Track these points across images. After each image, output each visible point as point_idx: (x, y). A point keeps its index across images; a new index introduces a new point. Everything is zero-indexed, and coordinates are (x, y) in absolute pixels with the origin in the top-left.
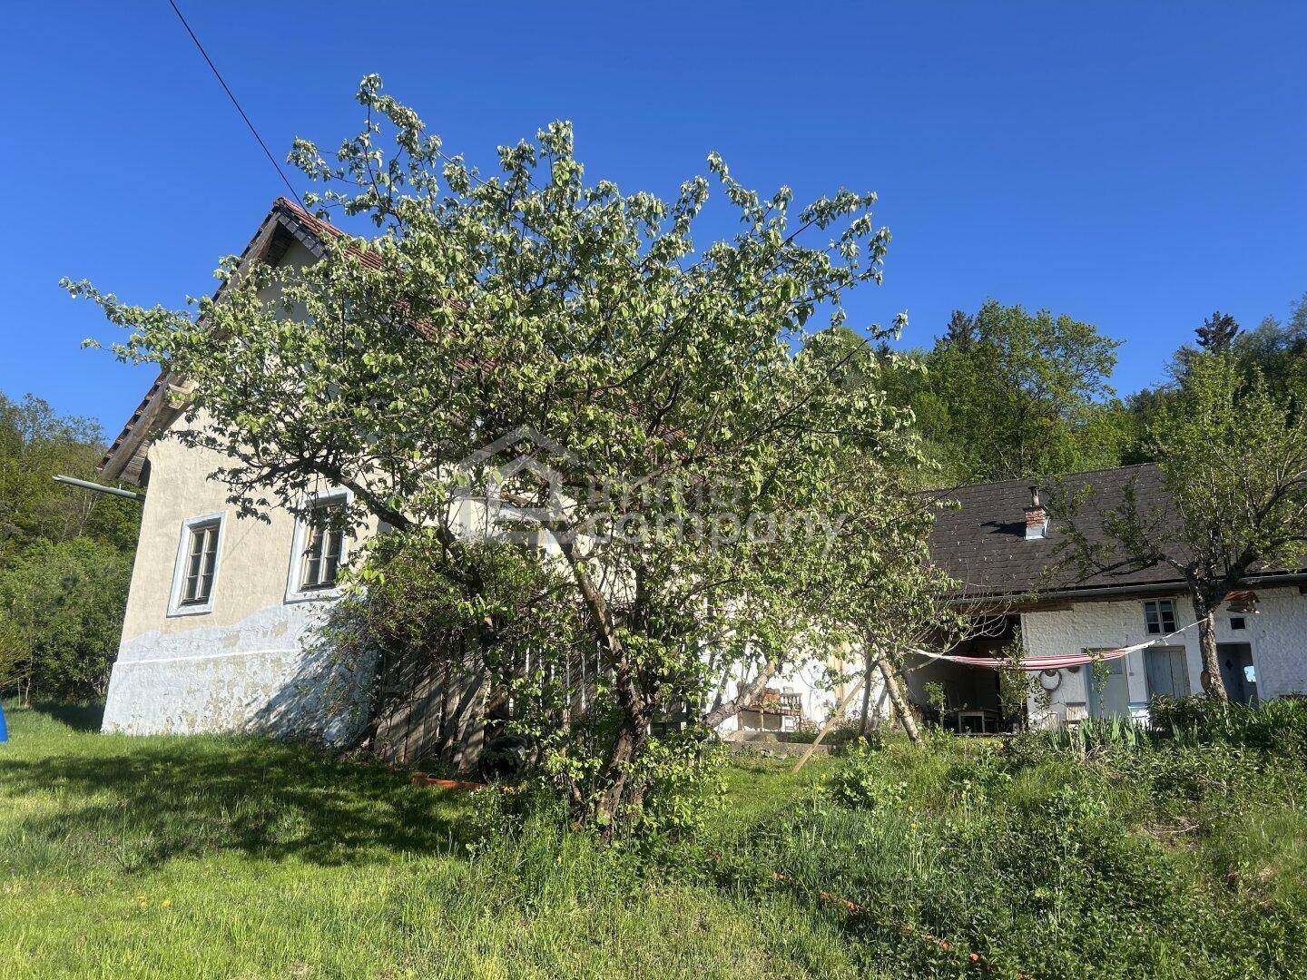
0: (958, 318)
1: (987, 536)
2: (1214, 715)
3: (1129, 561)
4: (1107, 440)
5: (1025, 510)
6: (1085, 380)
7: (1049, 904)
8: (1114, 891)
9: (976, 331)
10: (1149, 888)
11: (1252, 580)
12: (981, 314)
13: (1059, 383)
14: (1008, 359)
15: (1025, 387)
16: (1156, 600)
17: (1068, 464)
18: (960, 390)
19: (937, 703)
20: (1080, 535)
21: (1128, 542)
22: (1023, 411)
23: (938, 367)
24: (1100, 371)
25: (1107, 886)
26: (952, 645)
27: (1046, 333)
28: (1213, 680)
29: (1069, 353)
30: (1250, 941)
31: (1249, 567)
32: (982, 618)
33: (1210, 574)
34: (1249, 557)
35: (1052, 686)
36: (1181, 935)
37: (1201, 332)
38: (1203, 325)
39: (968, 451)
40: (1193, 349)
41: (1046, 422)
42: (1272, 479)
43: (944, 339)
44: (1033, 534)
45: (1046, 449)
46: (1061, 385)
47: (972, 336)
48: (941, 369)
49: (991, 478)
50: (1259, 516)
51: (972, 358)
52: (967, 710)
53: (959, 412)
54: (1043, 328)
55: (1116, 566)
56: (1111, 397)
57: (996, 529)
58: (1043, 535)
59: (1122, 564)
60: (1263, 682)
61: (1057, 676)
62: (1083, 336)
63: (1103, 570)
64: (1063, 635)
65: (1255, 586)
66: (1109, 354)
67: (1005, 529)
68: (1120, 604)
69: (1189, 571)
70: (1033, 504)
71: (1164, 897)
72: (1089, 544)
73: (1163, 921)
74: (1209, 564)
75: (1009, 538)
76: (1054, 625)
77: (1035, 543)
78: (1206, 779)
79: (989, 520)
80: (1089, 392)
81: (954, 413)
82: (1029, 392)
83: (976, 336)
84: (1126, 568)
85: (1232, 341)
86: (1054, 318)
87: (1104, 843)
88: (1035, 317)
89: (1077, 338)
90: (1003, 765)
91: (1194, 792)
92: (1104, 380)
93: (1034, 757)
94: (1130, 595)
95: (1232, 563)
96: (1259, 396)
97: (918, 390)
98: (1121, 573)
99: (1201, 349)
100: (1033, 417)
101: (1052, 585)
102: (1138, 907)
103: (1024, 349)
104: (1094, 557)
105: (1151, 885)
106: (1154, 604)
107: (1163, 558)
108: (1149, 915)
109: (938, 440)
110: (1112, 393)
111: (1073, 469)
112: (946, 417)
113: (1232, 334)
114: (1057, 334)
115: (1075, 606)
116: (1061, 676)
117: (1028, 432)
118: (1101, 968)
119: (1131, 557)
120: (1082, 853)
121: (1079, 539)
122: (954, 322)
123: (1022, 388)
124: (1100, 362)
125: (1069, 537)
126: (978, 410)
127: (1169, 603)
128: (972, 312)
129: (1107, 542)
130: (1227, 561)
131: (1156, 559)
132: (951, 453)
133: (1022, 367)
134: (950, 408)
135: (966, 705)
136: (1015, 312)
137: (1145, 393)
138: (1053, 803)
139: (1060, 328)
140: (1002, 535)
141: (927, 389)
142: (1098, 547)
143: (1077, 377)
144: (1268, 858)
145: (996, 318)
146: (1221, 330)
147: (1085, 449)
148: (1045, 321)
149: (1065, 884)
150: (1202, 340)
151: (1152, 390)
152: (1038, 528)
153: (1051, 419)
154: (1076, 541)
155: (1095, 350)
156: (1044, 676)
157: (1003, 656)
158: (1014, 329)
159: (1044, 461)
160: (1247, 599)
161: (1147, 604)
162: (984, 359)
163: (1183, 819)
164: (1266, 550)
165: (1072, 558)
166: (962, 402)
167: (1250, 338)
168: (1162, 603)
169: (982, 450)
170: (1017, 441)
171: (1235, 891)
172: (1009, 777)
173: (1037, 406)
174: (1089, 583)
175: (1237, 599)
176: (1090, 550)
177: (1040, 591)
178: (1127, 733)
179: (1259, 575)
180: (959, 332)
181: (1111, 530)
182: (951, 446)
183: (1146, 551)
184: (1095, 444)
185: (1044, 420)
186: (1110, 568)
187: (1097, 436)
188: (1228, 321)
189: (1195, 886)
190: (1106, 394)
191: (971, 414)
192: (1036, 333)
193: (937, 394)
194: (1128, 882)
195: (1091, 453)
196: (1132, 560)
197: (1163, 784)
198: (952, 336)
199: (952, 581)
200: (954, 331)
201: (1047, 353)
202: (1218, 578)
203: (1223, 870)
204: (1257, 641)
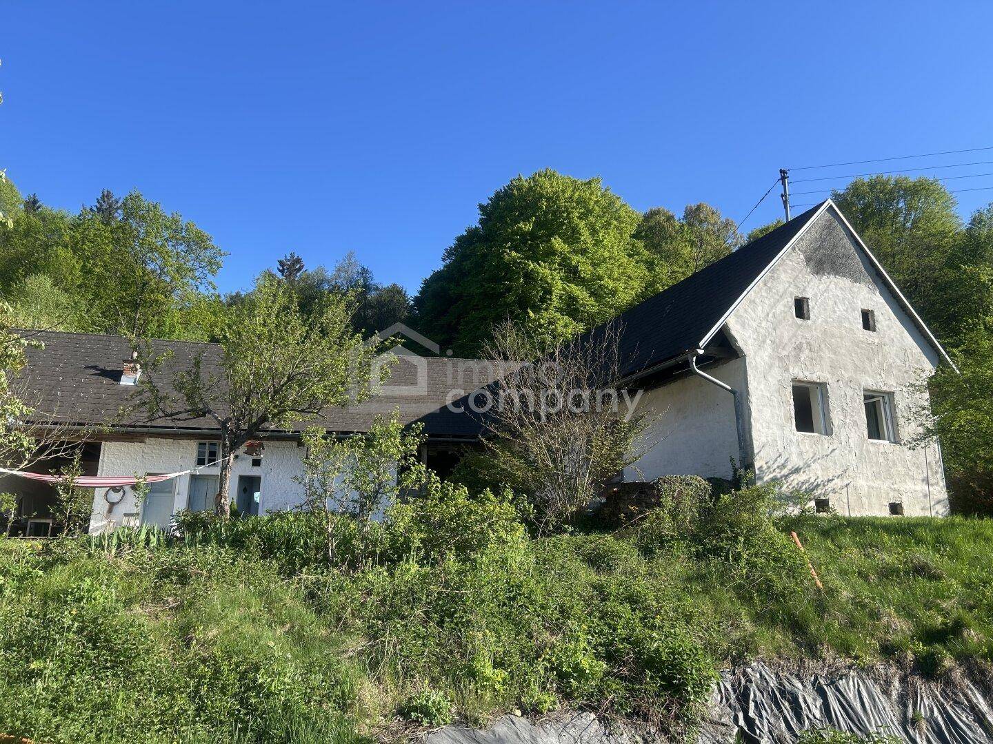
0: (106, 196)
1: (87, 377)
2: (216, 524)
3: (187, 411)
4: (203, 321)
5: (125, 361)
6: (197, 274)
7: (39, 674)
8: (97, 658)
9: (120, 211)
10: (125, 652)
11: (263, 434)
12: (127, 200)
13: (177, 271)
14: (141, 241)
15: (150, 267)
16: (207, 441)
17: (171, 332)
18: (95, 255)
19: (8, 510)
20: (154, 387)
21: (189, 397)
22: (144, 285)
23: (80, 230)
24: (209, 270)
25: (91, 654)
26: (29, 462)
27: (175, 231)
28: (223, 500)
29: (189, 250)
30: (186, 682)
31: (263, 424)
32: (63, 442)
33: (238, 427)
34: (264, 419)
35: (115, 500)
36: (139, 684)
37: (281, 263)
38: (283, 259)
39: (91, 305)
40: (274, 272)
41: (161, 297)
42: (289, 370)
43: (91, 210)
44: (127, 381)
45: (156, 318)
46: (178, 273)
47: (116, 215)
48: (83, 232)
49: (106, 331)
50: (276, 392)
51: (112, 232)
52: (35, 517)
53: (90, 272)
54: (174, 227)
55: (176, 414)
56: (213, 291)
57: (97, 372)
58: (134, 383)
59: (181, 413)
60: (263, 503)
61: (121, 493)
62: (202, 242)
63: (166, 415)
64: (133, 461)
65: (264, 438)
66: (218, 260)
67: (104, 373)
68: (181, 442)
69: (224, 423)
70: (132, 357)
71: (135, 657)
72: (161, 394)
73: (129, 675)
74: (239, 420)
75: (105, 381)
76: (128, 453)
77: (126, 388)
78: (193, 570)
79: (92, 364)
80: (197, 283)
81: (86, 272)
82: (153, 271)
83: (119, 215)
84: (184, 416)
85: (298, 274)
86: (183, 222)
87: (100, 621)
88: (169, 216)
89: (197, 242)
90: (38, 563)
91: (183, 579)
92: (210, 278)
93: (68, 556)
94: (189, 436)
95: (253, 421)
96: (291, 313)
97: (57, 244)
98: (179, 420)
99: (279, 275)
100: (152, 292)
101: (125, 422)
102: (112, 667)
103: (156, 237)
104: (161, 405)
105: (126, 650)
106: (205, 444)
107: (209, 412)
108: (119, 673)
109: (66, 290)
110: (214, 288)
111: (174, 336)
112: (78, 273)
113: (299, 270)
114: (183, 234)
115: (147, 440)
116: (124, 492)
117: (145, 302)
118: (68, 718)
119: (189, 408)
120: (80, 631)
121: (153, 389)
122: (103, 198)
123: (147, 267)
124: (210, 264)
125: (146, 387)
126: (107, 274)
127: (215, 444)
128: (120, 195)
129: (175, 394)
130: (250, 420)
131: (204, 413)
132: (76, 304)
133: (151, 250)
134: (84, 267)
135: (35, 514)
136: (155, 207)
137: (238, 295)
138: (71, 593)
139: (187, 230)
140: (101, 377)
141: (66, 246)
142: (166, 398)
143: (192, 270)
144: (218, 623)
145: (139, 207)
146: (293, 265)
147: (186, 324)
148: (177, 222)
149: (59, 656)
150: (281, 268)
151: (243, 294)
152: (132, 376)
153: (166, 296)
154: (151, 391)
155: (209, 254)
156: (111, 492)
157: (61, 474)
158: (151, 220)
159: (153, 327)
160: (257, 446)
161: (200, 444)
162: (121, 236)
163: (170, 599)
164: (274, 416)
165: (145, 403)
166: (95, 265)
167: (308, 276)
168: (211, 444)
169: (104, 307)
170: (135, 306)
171: (189, 648)
172: (41, 573)
173: (157, 284)
174: (154, 424)
175: (251, 445)
176: (159, 399)
177: (113, 426)
178: (151, 537)
179: (267, 431)
180: (105, 209)
181: (180, 387)
182: (77, 298)
183: (201, 406)
184: (194, 323)
185: (160, 295)
186: (172, 415)
187: (196, 317)
188: (298, 261)
189: (162, 647)
190: (210, 287)
191: (100, 277)
192: (167, 228)
193: (74, 252)
194: (111, 650)
195: (190, 328)
196: (189, 411)
197: (164, 574)
198: (99, 210)
199: (25, 408)
200: (101, 206)
201: (173, 246)
202: (243, 430)
203: (185, 634)
204: (266, 476)
